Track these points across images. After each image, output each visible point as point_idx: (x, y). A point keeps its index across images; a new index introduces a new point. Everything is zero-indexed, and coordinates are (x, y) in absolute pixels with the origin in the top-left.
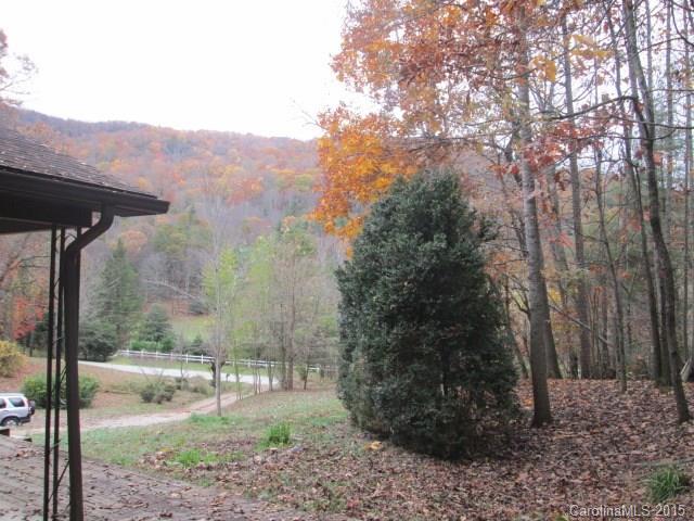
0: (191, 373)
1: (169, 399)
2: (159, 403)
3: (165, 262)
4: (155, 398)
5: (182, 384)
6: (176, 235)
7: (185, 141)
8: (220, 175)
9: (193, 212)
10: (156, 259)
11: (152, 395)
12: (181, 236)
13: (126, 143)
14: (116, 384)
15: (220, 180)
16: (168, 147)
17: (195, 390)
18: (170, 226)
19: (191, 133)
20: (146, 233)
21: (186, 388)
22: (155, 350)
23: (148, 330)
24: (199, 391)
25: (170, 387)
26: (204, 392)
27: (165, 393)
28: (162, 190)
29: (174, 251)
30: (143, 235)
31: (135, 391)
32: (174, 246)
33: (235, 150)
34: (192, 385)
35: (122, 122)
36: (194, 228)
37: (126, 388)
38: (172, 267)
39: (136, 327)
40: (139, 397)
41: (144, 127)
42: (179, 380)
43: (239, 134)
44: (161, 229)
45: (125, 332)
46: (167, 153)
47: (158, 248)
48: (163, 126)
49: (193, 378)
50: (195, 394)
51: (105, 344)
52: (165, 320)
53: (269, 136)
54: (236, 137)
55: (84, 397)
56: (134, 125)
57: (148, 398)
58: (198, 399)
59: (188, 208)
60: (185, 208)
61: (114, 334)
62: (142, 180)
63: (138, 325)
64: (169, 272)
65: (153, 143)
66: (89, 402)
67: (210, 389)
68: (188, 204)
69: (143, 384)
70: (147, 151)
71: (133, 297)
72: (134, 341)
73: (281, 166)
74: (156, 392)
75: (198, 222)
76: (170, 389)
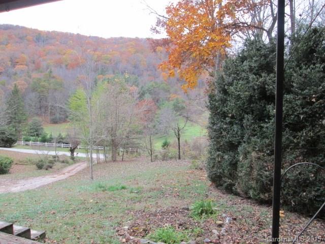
0: (60, 153)
1: (51, 167)
2: (47, 169)
3: (38, 97)
4: (44, 167)
5: (56, 159)
6: (43, 83)
7: (45, 36)
8: (64, 54)
9: (51, 72)
10: (33, 95)
11: (43, 165)
12: (46, 84)
13: (13, 36)
14: (21, 160)
15: (64, 56)
16: (37, 39)
17: (63, 162)
18: (40, 79)
19: (48, 32)
20: (27, 82)
21: (58, 161)
22: (37, 141)
23: (32, 131)
24: (65, 162)
25: (51, 161)
26: (68, 163)
27: (49, 164)
28: (34, 61)
29: (42, 91)
30: (25, 83)
31: (32, 163)
32: (42, 89)
33: (71, 42)
34: (61, 159)
35: (11, 25)
36: (53, 80)
37: (27, 162)
38: (41, 99)
39: (25, 129)
40: (35, 166)
41: (23, 28)
42: (54, 157)
43: (73, 34)
44: (35, 80)
45: (19, 132)
46: (36, 42)
47: (34, 90)
48: (33, 28)
49: (61, 155)
50: (63, 164)
51: (11, 138)
52: (40, 126)
53: (88, 36)
54: (72, 35)
55: (5, 167)
56: (17, 27)
57: (40, 167)
58: (65, 166)
59: (49, 70)
60: (47, 70)
61: (14, 133)
62: (23, 55)
63: (26, 128)
64: (40, 102)
65: (28, 37)
66: (9, 170)
67: (71, 161)
68: (48, 68)
69: (36, 160)
70: (25, 41)
71: (23, 114)
72: (24, 137)
73: (95, 50)
74: (44, 164)
75: (54, 77)
76: (51, 162)
